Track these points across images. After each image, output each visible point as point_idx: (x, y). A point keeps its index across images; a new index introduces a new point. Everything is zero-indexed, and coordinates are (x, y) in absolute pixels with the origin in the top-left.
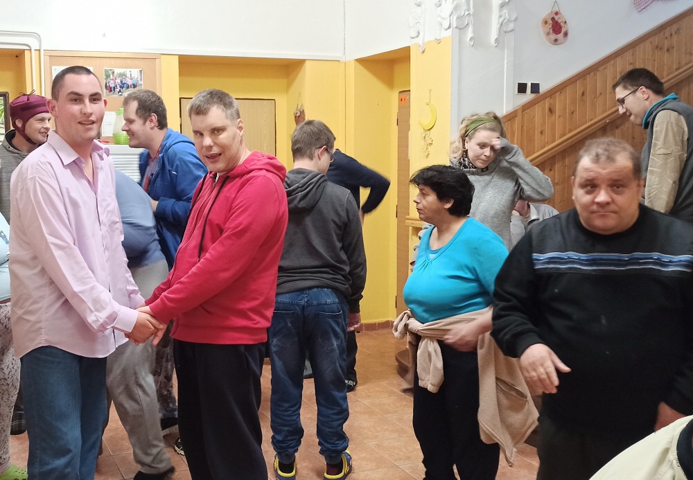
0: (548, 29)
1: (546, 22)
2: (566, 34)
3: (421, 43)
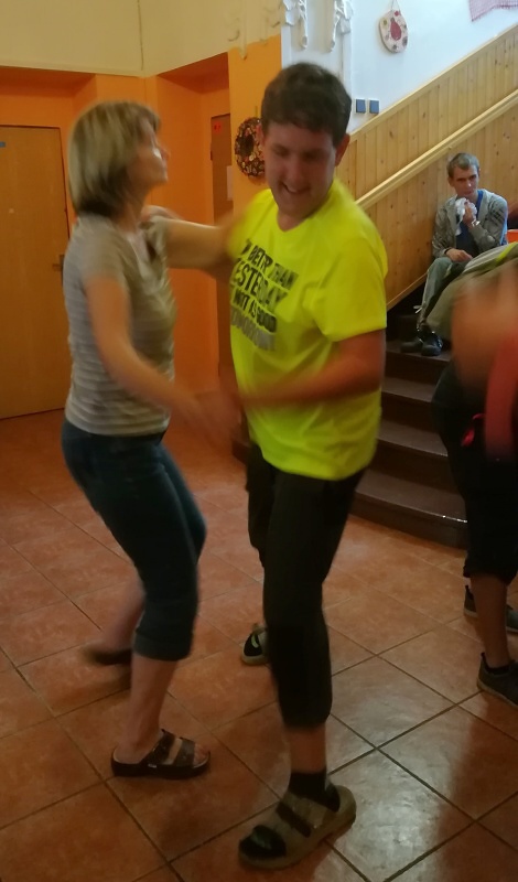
0: (386, 31)
1: (385, 23)
2: (405, 42)
3: (242, 47)
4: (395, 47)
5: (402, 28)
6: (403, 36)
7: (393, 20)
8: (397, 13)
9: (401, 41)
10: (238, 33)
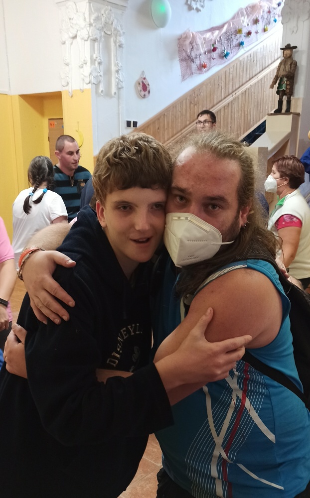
0: (140, 88)
1: (139, 84)
2: (149, 92)
3: (70, 90)
4: (145, 95)
5: (147, 86)
6: (148, 89)
7: (143, 82)
8: (144, 79)
9: (147, 92)
10: (68, 83)
